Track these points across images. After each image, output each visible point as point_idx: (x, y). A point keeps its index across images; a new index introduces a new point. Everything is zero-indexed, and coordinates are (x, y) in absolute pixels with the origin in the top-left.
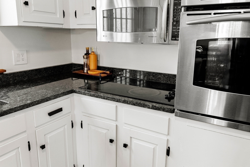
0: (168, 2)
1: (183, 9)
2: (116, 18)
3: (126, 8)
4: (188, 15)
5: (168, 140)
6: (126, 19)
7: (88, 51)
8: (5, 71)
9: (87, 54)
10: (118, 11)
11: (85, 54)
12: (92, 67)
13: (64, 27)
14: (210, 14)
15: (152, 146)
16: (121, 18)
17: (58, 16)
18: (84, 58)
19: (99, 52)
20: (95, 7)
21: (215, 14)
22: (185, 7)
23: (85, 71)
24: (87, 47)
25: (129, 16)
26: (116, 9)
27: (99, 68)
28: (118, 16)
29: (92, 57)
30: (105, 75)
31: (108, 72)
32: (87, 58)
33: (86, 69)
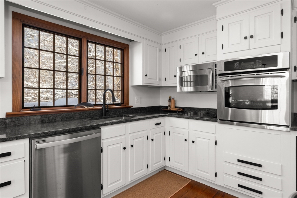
0: (212, 72)
1: (218, 75)
2: (184, 81)
3: (190, 76)
4: (220, 77)
5: (215, 136)
6: (190, 82)
7: (170, 98)
8: (132, 106)
9: (170, 100)
10: (185, 78)
11: (169, 100)
12: (173, 106)
13: (160, 85)
14: (229, 77)
15: (207, 141)
16: (187, 81)
17: (157, 81)
18: (168, 102)
19: (176, 99)
20: (176, 75)
21: (231, 76)
22: (218, 74)
23: (169, 109)
24: (170, 96)
25: (192, 80)
26: (184, 77)
27: (176, 107)
28: (186, 80)
29: (172, 101)
30: (180, 111)
31: (182, 109)
32: (170, 102)
33: (169, 108)
